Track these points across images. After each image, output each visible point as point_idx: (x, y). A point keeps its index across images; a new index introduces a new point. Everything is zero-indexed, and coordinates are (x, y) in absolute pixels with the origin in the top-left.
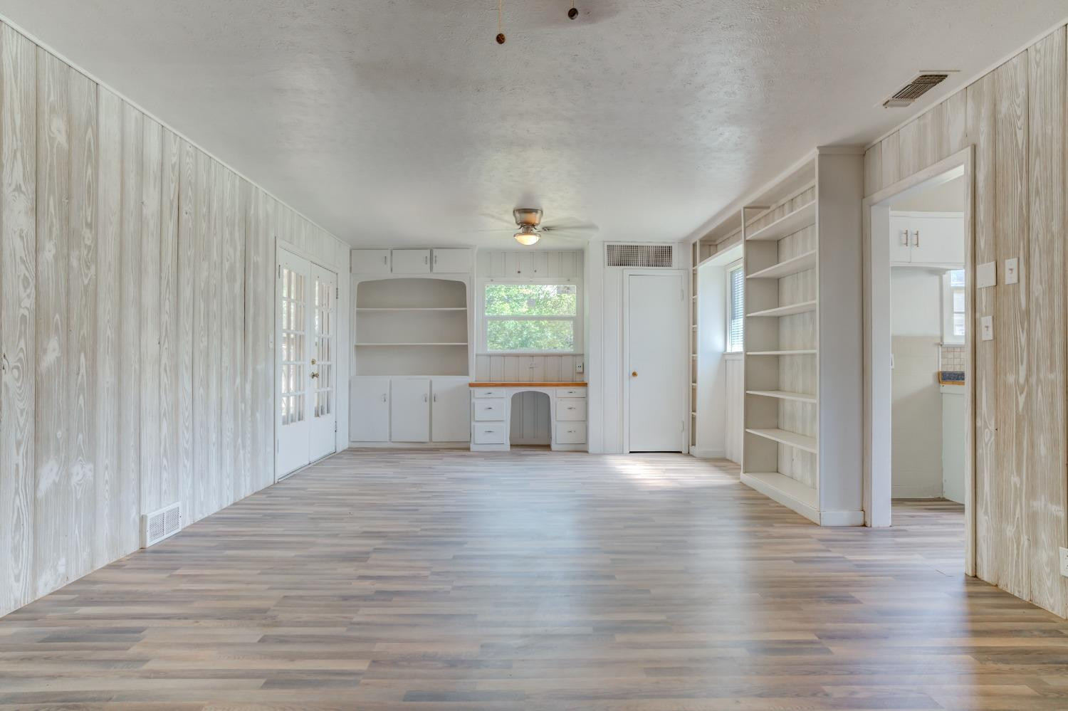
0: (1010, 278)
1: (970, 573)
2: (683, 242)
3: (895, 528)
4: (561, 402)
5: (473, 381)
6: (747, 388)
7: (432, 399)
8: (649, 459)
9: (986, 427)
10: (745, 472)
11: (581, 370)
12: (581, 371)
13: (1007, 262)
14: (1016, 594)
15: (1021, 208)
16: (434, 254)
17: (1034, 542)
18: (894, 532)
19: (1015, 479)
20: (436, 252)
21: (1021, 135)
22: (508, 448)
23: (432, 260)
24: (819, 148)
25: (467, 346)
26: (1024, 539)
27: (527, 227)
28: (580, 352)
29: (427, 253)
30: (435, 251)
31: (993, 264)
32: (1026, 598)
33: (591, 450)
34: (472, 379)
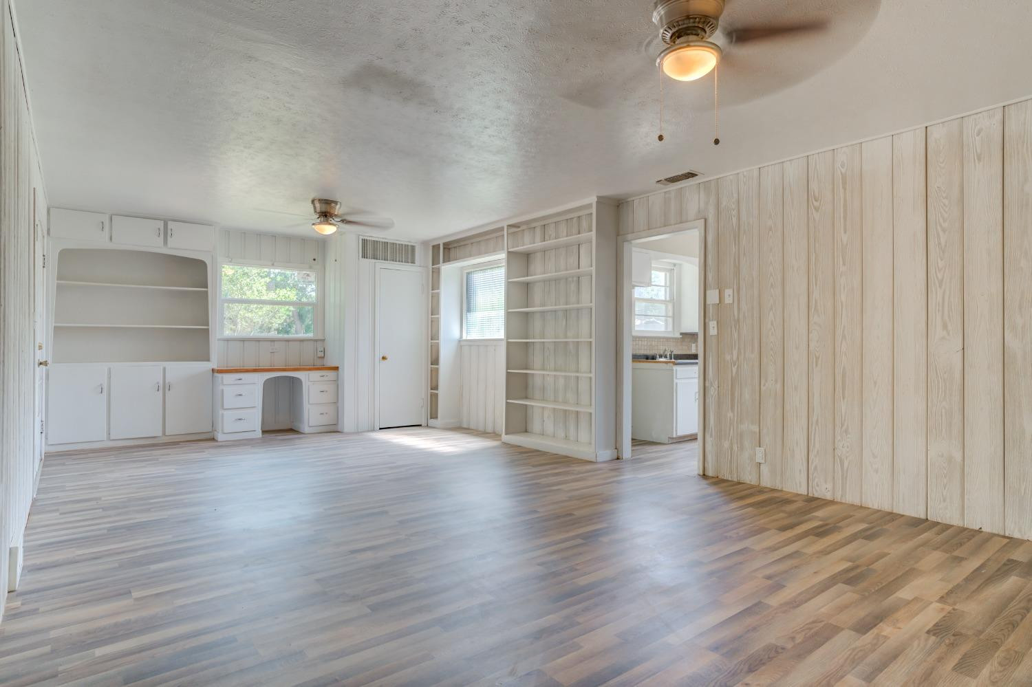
0: (728, 300)
1: (701, 473)
2: (425, 243)
3: (634, 458)
4: (313, 386)
5: (215, 367)
6: (507, 368)
7: (165, 387)
8: (408, 432)
9: (712, 385)
10: (506, 434)
11: (321, 354)
12: (323, 355)
13: (726, 291)
14: (730, 479)
15: (735, 259)
16: (169, 227)
17: (742, 448)
18: (634, 461)
19: (730, 414)
20: (171, 225)
21: (734, 220)
22: (259, 434)
23: (166, 234)
24: (598, 197)
25: (208, 329)
26: (735, 448)
27: (326, 216)
28: (320, 337)
29: (161, 224)
30: (170, 223)
31: (717, 291)
32: (735, 480)
33: (346, 430)
34: (213, 364)
